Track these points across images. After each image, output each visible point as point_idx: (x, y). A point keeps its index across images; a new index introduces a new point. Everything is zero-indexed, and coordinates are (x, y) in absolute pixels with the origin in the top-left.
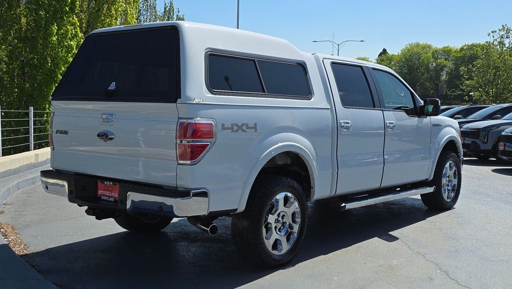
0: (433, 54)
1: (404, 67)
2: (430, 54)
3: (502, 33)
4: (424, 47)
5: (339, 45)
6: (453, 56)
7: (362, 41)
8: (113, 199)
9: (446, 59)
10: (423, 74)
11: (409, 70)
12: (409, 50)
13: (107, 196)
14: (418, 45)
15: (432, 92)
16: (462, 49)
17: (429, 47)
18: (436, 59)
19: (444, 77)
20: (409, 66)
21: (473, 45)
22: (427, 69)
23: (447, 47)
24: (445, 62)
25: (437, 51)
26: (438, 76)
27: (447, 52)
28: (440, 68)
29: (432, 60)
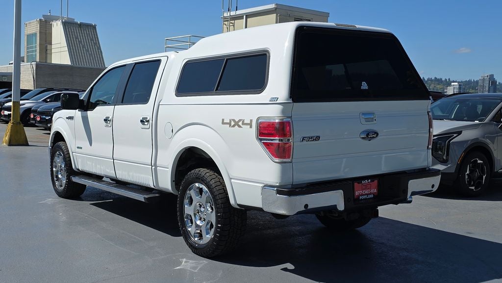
8: (372, 196)
13: (365, 195)
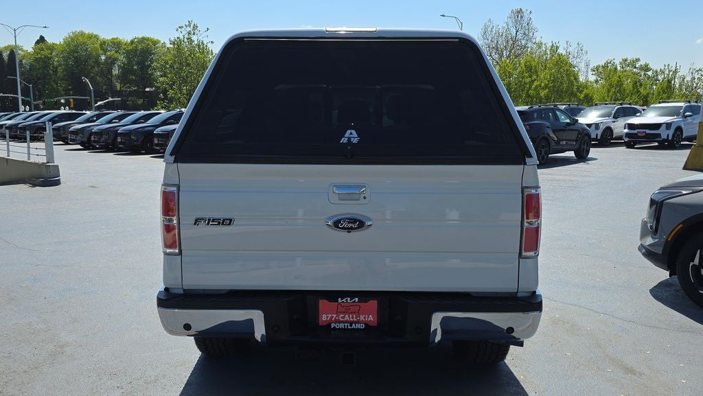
0: (101, 45)
1: (70, 58)
2: (97, 46)
3: (189, 29)
4: (90, 37)
5: (15, 30)
6: (124, 49)
7: (45, 27)
8: (361, 326)
9: (116, 52)
10: (93, 67)
11: (76, 62)
12: (73, 40)
13: (345, 322)
14: (82, 34)
15: (105, 87)
16: (132, 42)
17: (96, 37)
18: (105, 51)
19: (116, 71)
20: (76, 58)
21: (143, 39)
22: (97, 62)
23: (116, 39)
24: (116, 55)
25: (104, 42)
26: (110, 71)
27: (116, 44)
28: (111, 62)
29: (101, 52)
